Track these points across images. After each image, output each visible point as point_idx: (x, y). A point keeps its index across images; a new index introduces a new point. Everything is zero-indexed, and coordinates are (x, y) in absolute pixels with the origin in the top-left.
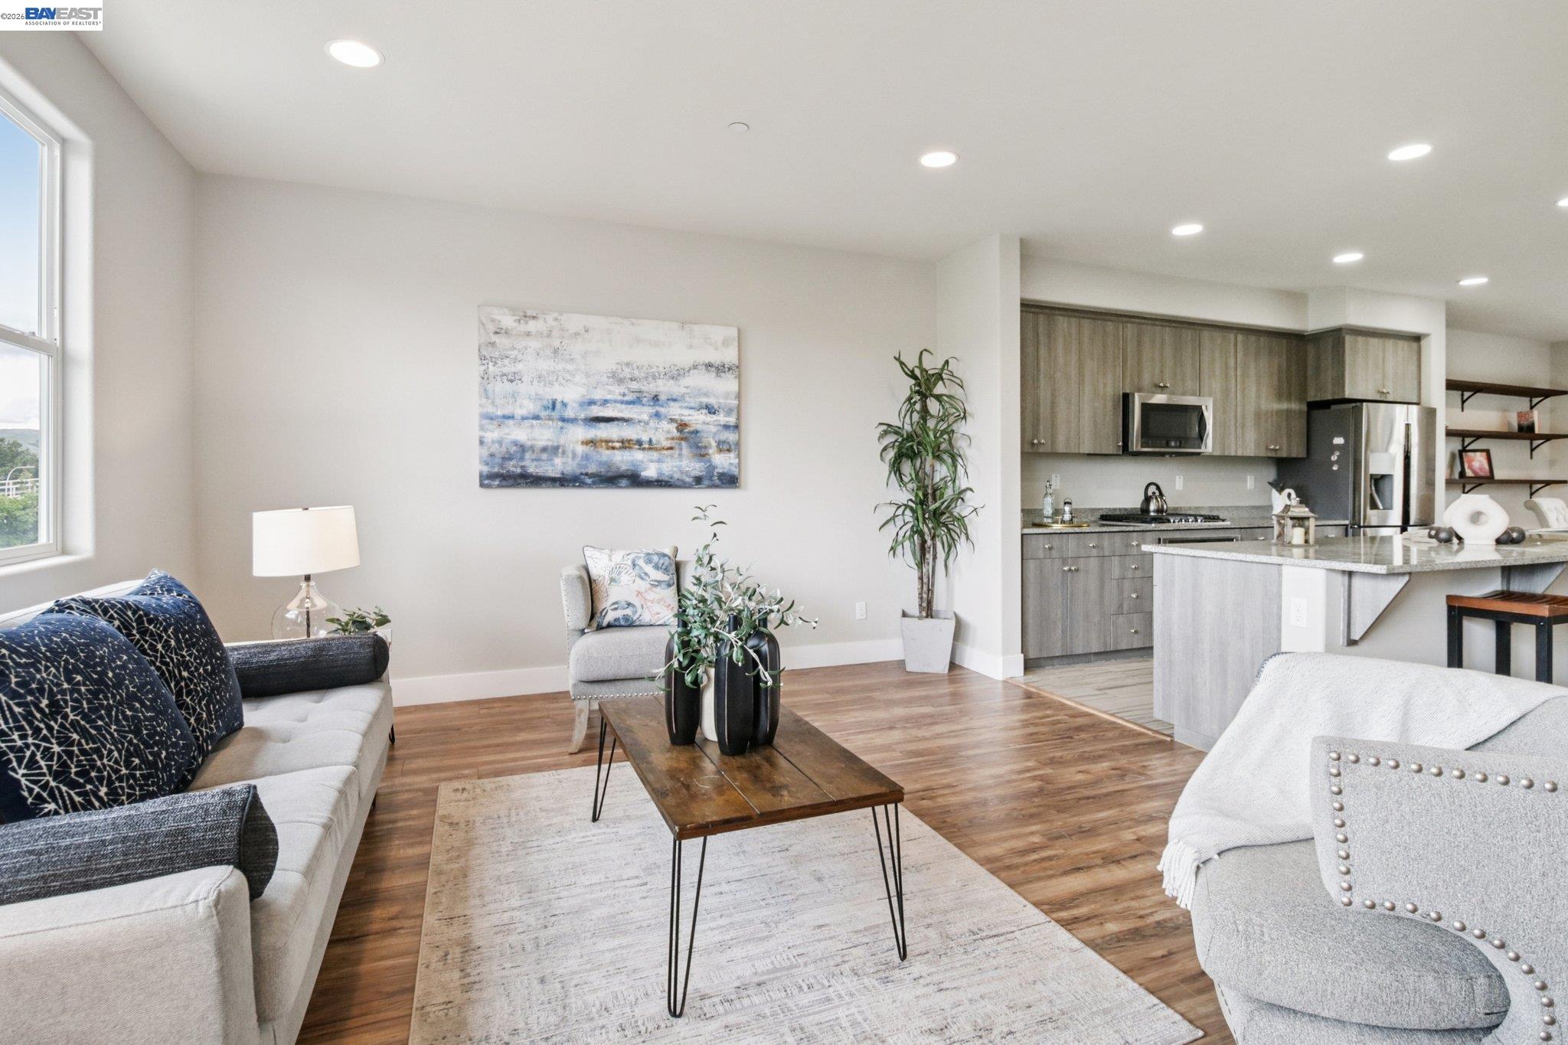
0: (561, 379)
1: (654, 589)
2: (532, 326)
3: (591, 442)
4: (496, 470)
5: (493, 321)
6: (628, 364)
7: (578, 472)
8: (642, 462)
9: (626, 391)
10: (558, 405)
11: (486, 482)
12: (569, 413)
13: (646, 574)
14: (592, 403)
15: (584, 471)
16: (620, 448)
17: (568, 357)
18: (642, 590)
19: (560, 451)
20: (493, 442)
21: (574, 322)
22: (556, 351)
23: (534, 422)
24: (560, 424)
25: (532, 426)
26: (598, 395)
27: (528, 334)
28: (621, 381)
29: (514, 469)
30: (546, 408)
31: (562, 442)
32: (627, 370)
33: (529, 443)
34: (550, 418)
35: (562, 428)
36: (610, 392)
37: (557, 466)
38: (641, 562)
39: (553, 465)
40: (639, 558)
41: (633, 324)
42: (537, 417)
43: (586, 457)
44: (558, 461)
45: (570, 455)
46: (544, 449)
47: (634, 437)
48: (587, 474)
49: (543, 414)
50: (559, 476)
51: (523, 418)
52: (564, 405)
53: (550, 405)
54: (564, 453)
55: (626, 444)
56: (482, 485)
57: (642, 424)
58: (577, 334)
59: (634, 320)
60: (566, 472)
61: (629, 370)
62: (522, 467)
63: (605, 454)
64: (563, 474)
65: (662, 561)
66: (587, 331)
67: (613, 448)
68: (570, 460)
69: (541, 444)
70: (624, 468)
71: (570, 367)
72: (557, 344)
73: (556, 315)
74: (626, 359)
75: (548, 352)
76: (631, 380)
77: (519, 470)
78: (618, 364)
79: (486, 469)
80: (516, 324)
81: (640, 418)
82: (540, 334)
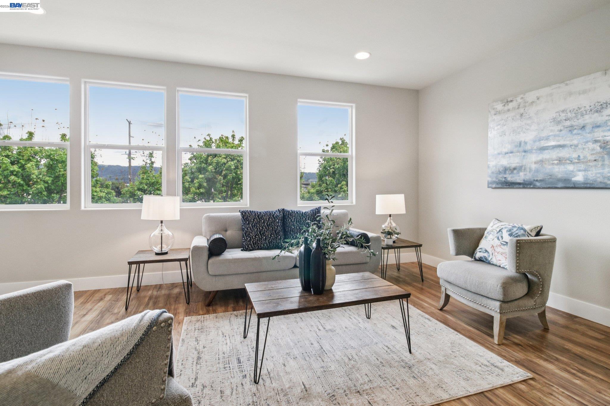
0: (524, 130)
1: (502, 246)
2: (511, 105)
3: (541, 162)
4: (494, 179)
5: (494, 109)
6: (563, 111)
7: (532, 179)
8: (573, 171)
9: (562, 128)
10: (523, 144)
11: (490, 185)
12: (528, 147)
13: (502, 237)
14: (540, 140)
15: (536, 179)
16: (557, 164)
17: (528, 116)
18: (495, 245)
19: (523, 168)
20: (493, 166)
21: (531, 96)
22: (522, 115)
23: (511, 154)
24: (523, 154)
25: (510, 157)
26: (544, 134)
27: (509, 110)
28: (559, 122)
29: (501, 179)
30: (516, 146)
31: (524, 164)
32: (563, 115)
33: (508, 166)
34: (518, 152)
35: (524, 156)
36: (552, 131)
37: (520, 177)
38: (504, 231)
39: (519, 176)
40: (506, 228)
41: (567, 85)
42: (512, 152)
43: (537, 171)
44: (522, 174)
45: (528, 170)
46: (515, 169)
47: (567, 156)
48: (537, 181)
49: (515, 150)
50: (522, 182)
51: (507, 153)
52: (526, 143)
53: (518, 145)
54: (525, 170)
55: (561, 161)
56: (488, 187)
57: (573, 147)
58: (533, 102)
59: (568, 82)
60: (526, 180)
61: (564, 115)
62: (505, 178)
63: (548, 168)
64: (524, 181)
65: (517, 232)
66: (538, 99)
67: (553, 164)
68: (528, 173)
69: (513, 166)
70: (560, 176)
71: (529, 122)
72: (522, 110)
73: (522, 96)
74: (562, 108)
75: (518, 117)
76: (566, 120)
77: (504, 179)
78: (557, 112)
79: (490, 179)
80: (503, 107)
81: (571, 143)
82: (514, 109)
